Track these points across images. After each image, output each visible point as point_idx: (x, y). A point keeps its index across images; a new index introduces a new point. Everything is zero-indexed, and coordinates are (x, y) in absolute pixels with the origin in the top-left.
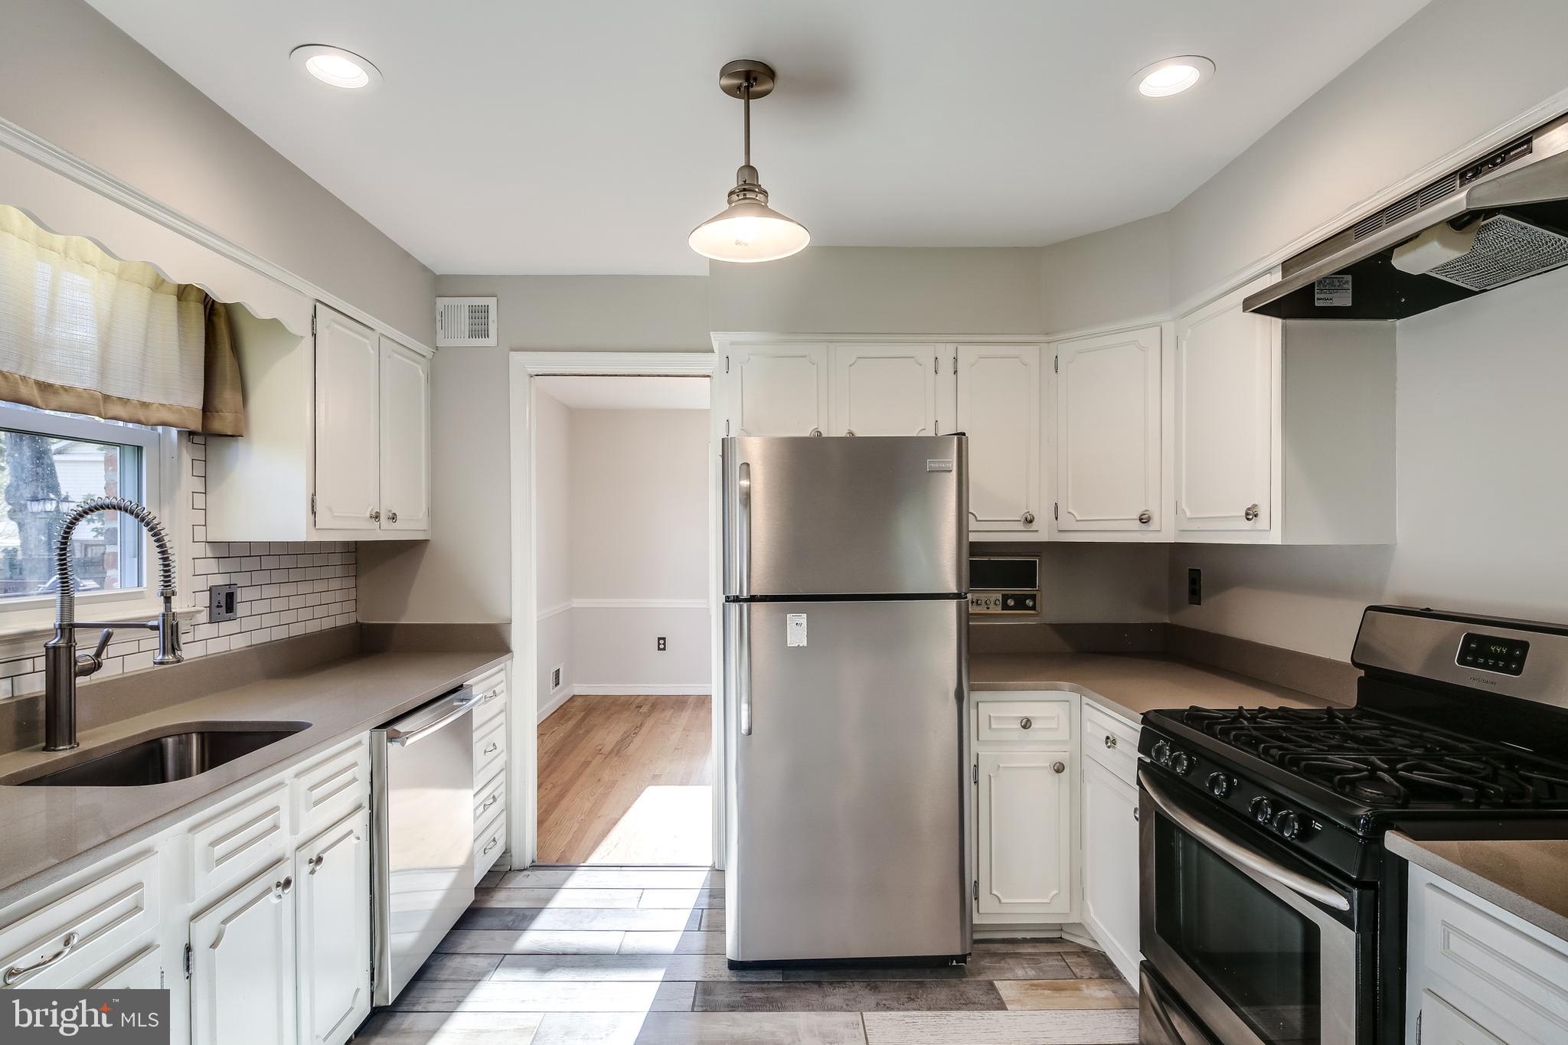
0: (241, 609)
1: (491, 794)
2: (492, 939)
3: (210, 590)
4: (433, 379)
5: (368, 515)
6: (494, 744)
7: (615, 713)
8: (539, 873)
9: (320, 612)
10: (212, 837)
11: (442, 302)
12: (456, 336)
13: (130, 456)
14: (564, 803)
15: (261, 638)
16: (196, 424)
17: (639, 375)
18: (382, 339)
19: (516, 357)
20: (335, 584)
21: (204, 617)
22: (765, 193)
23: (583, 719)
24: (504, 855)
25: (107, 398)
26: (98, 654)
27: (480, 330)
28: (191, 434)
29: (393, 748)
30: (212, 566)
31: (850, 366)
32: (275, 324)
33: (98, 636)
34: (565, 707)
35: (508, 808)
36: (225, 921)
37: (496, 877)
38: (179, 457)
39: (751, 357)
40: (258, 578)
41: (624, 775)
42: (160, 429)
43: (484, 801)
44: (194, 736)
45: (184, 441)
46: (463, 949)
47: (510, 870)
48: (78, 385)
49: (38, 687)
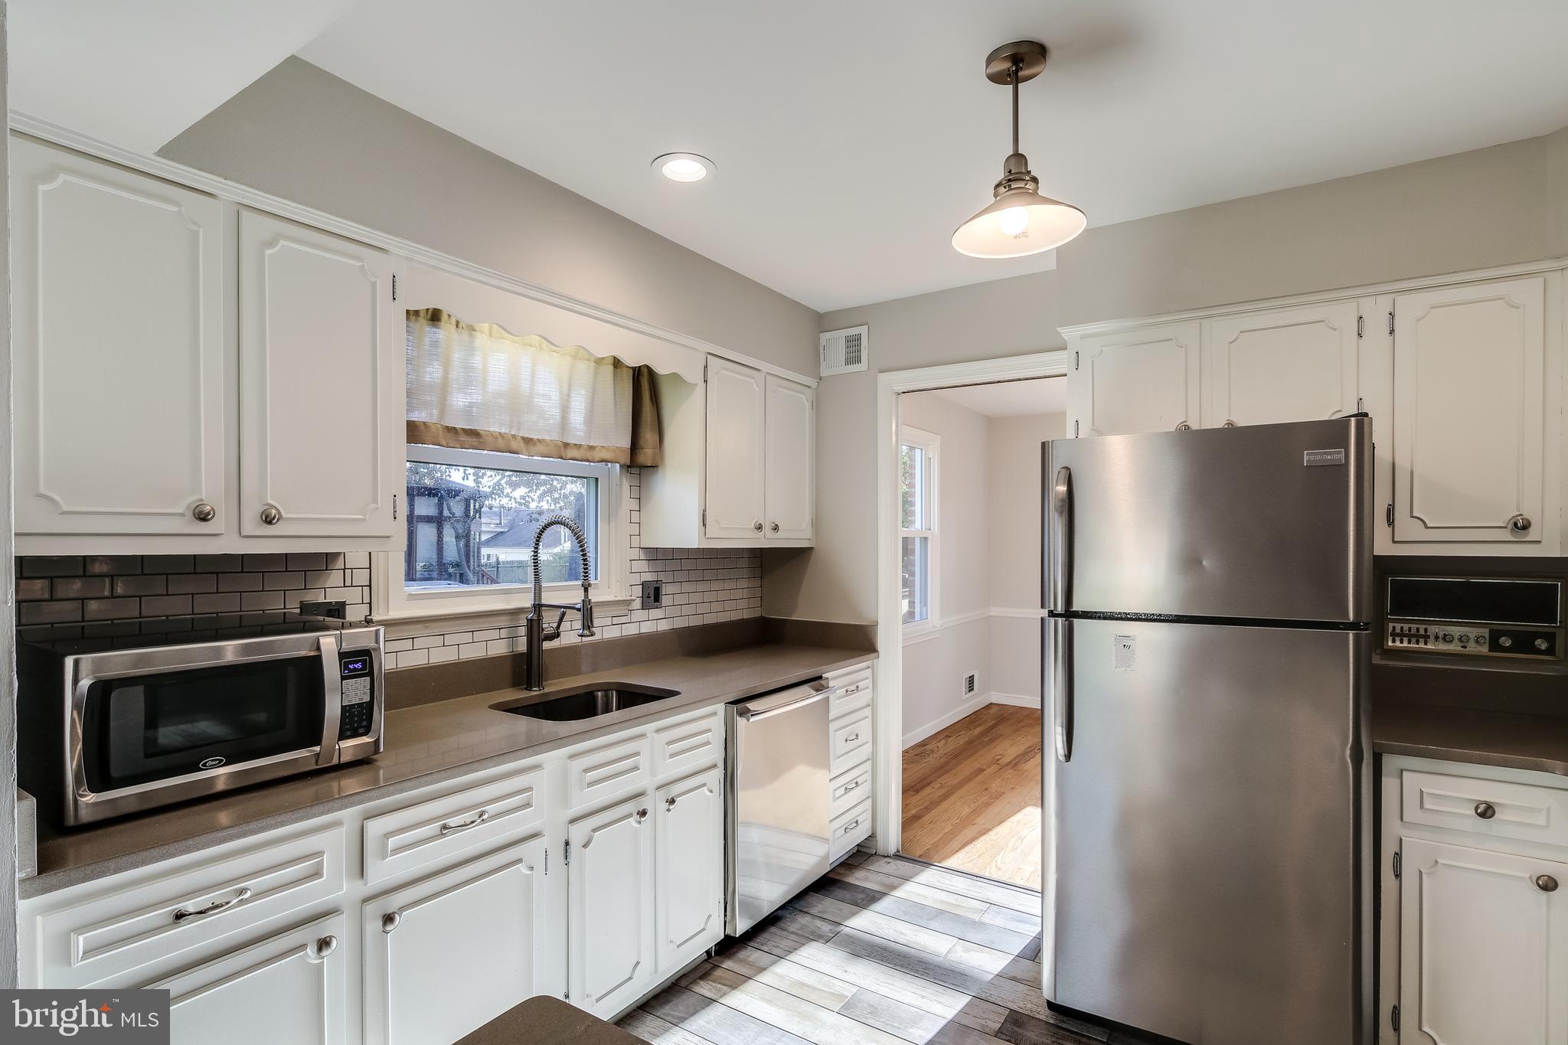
0: (665, 600)
1: (854, 779)
2: (841, 910)
3: (642, 584)
4: (817, 406)
5: (752, 526)
6: (857, 735)
7: (1026, 726)
8: (900, 863)
9: (728, 606)
10: (586, 766)
11: (824, 337)
12: (835, 363)
13: (592, 483)
14: (945, 805)
15: (681, 624)
16: (625, 459)
17: (999, 382)
18: (768, 377)
19: (883, 378)
20: (743, 583)
21: (637, 604)
22: (1035, 180)
23: (992, 728)
24: (870, 839)
25: (566, 445)
26: (558, 627)
27: (853, 358)
28: (628, 467)
29: (741, 722)
30: (643, 566)
31: (1231, 343)
32: (675, 377)
33: (558, 613)
34: (978, 713)
35: (873, 796)
36: (595, 830)
37: (861, 855)
38: (621, 485)
39: (1103, 349)
40: (679, 576)
41: (1013, 788)
42: (609, 464)
43: (846, 784)
44: (614, 692)
45: (624, 472)
46: (814, 911)
47: (876, 853)
48: (547, 438)
49: (522, 646)
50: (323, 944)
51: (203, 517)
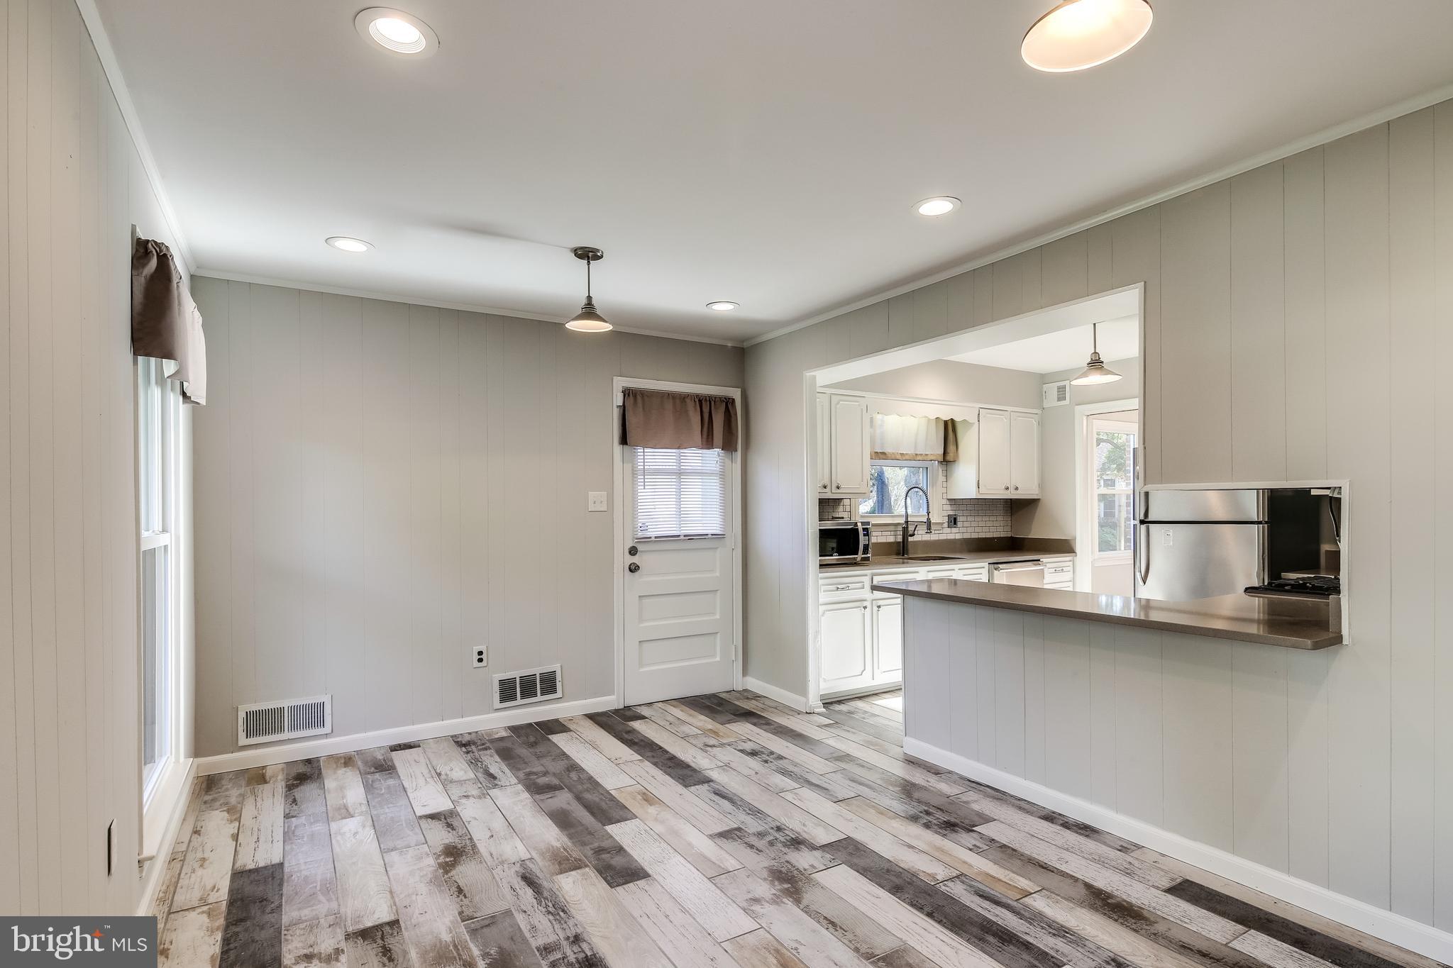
0: (959, 524)
3: (949, 515)
4: (1042, 423)
5: (1004, 488)
9: (992, 529)
11: (1045, 387)
12: (1051, 402)
13: (925, 470)
15: (967, 536)
16: (941, 459)
18: (1011, 413)
19: (1078, 408)
20: (1001, 518)
21: (946, 525)
26: (916, 531)
27: (1061, 397)
28: (942, 462)
29: (996, 572)
30: (949, 507)
32: (964, 421)
33: (913, 525)
38: (938, 470)
40: (965, 512)
42: (933, 461)
45: (940, 464)
48: (909, 452)
49: (900, 539)
50: (865, 608)
51: (825, 487)
